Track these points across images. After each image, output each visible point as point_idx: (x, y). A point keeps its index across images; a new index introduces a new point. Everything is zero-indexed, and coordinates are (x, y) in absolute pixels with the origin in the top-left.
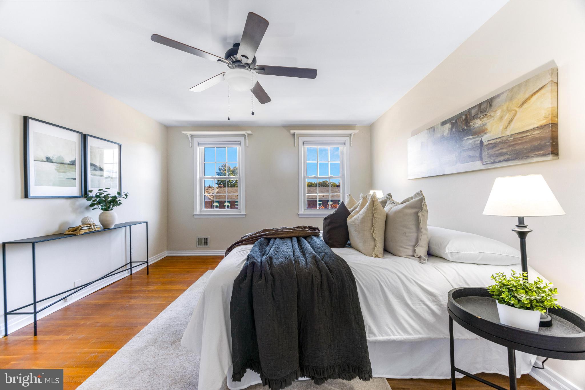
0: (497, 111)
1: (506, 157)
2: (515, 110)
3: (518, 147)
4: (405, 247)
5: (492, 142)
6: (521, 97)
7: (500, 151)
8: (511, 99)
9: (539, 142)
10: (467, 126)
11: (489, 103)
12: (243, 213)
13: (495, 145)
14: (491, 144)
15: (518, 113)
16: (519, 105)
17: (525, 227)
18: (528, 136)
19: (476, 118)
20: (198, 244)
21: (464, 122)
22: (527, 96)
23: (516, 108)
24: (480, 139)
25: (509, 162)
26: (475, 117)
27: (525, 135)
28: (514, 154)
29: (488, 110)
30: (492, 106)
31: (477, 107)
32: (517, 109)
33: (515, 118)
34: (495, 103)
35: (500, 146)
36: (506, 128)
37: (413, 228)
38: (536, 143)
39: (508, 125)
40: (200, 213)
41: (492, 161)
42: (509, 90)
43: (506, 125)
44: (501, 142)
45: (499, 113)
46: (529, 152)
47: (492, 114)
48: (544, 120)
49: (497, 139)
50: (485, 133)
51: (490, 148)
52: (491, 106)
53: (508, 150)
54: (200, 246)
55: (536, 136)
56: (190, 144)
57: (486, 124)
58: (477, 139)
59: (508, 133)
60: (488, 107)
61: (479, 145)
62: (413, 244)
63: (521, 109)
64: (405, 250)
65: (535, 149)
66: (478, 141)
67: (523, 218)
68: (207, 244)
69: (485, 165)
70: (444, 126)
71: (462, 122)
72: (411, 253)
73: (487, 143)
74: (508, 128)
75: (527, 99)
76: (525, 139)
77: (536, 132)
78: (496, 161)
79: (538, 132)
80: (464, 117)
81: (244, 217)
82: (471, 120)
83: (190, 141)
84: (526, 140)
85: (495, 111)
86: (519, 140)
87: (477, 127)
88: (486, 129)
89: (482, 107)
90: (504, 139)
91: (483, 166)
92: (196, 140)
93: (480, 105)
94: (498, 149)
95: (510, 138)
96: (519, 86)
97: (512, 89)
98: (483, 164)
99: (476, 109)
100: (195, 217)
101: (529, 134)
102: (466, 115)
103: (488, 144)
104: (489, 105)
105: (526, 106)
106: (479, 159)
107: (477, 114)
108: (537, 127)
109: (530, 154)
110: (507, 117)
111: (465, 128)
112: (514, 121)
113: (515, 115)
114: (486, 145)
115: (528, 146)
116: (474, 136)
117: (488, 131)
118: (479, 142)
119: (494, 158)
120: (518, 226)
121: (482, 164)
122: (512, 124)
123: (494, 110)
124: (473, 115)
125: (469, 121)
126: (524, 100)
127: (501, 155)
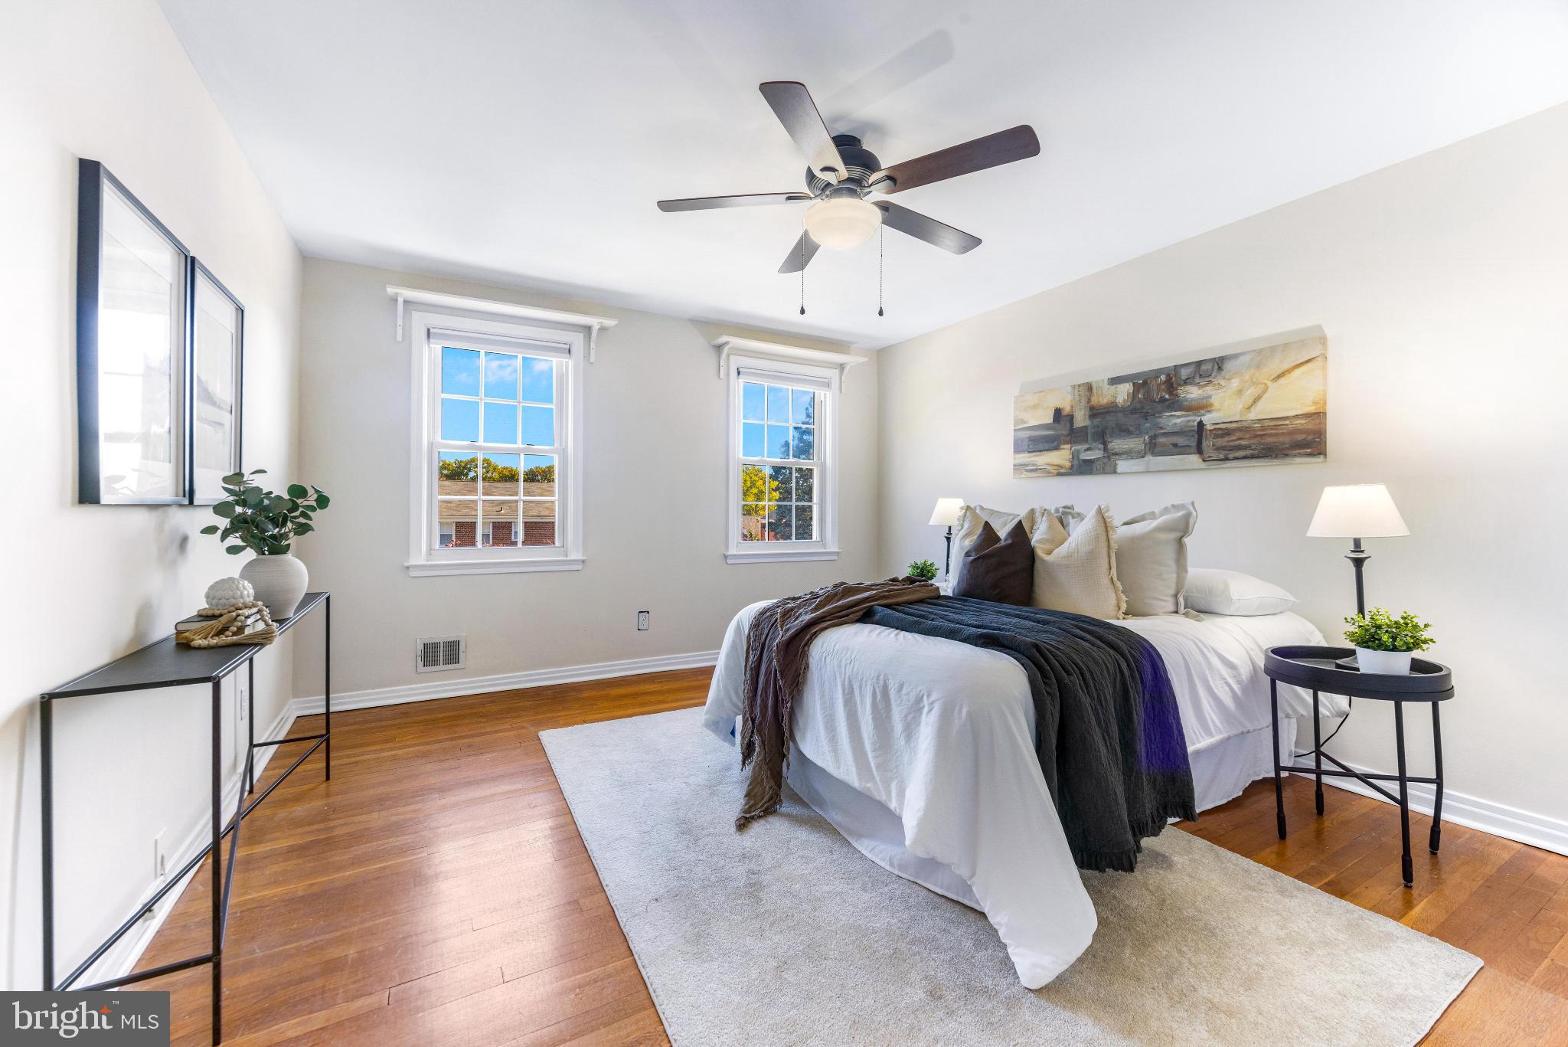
0: (1232, 379)
1: (1248, 452)
2: (1266, 384)
3: (1269, 440)
4: (1161, 598)
5: (1223, 426)
6: (1276, 365)
7: (1237, 442)
8: (1258, 366)
9: (1304, 436)
10: (1171, 394)
11: (1218, 363)
12: (575, 555)
13: (1227, 432)
14: (1219, 429)
15: (1270, 390)
16: (1273, 377)
17: (1362, 551)
18: (1287, 425)
19: (1191, 384)
20: (420, 664)
21: (1163, 387)
22: (1286, 366)
23: (1266, 382)
24: (1198, 419)
25: (1254, 460)
26: (1186, 382)
27: (1282, 423)
28: (1263, 449)
29: (1214, 374)
30: (1223, 370)
31: (1194, 366)
32: (1269, 383)
33: (1265, 396)
34: (1228, 366)
35: (1238, 435)
36: (1249, 408)
37: (1173, 564)
38: (1300, 437)
39: (1252, 405)
40: (428, 561)
41: (1222, 456)
42: (1255, 351)
43: (1249, 403)
44: (1238, 429)
45: (1235, 383)
46: (1288, 449)
47: (1223, 383)
48: (1311, 406)
49: (1231, 422)
50: (1208, 411)
51: (1217, 436)
52: (1220, 368)
53: (1252, 441)
54: (428, 669)
55: (1299, 426)
56: (400, 330)
57: (1210, 397)
58: (1192, 418)
59: (1253, 415)
60: (1215, 370)
61: (1196, 428)
62: (1173, 592)
63: (1276, 384)
64: (1163, 604)
65: (1298, 446)
66: (1194, 421)
67: (1360, 539)
68: (456, 660)
69: (1208, 462)
70: (1118, 386)
71: (1159, 385)
72: (1172, 608)
73: (1212, 427)
74: (1252, 409)
75: (1286, 371)
76: (1282, 429)
77: (1298, 422)
78: (1231, 456)
79: (1303, 422)
80: (1163, 378)
81: (579, 567)
82: (1180, 385)
83: (400, 322)
84: (1285, 431)
85: (1229, 379)
86: (1272, 429)
87: (1192, 400)
88: (1211, 405)
89: (1203, 367)
90: (1245, 424)
91: (1204, 463)
92: (420, 321)
93: (1199, 363)
94: (1234, 438)
95: (1255, 424)
96: (1273, 349)
97: (1261, 351)
98: (1204, 461)
99: (1191, 370)
100: (413, 573)
101: (1287, 422)
102: (1168, 375)
103: (1215, 429)
104: (1216, 367)
105: (1282, 381)
106: (1196, 451)
107: (1194, 378)
108: (1301, 415)
109: (1289, 452)
110: (1251, 393)
111: (1167, 396)
112: (1263, 399)
113: (1265, 391)
114: (1210, 430)
115: (1287, 439)
116: (1186, 413)
117: (1213, 408)
118: (1196, 424)
119: (1228, 452)
120: (1352, 551)
121: (1201, 460)
122: (1260, 404)
123: (1227, 377)
124: (1183, 378)
125: (1175, 386)
126: (1280, 371)
127: (1240, 449)
